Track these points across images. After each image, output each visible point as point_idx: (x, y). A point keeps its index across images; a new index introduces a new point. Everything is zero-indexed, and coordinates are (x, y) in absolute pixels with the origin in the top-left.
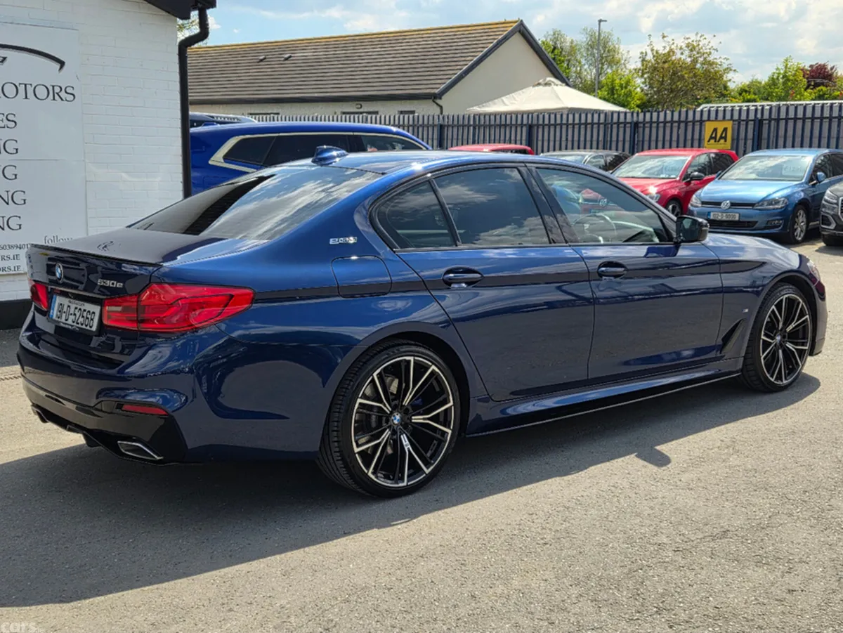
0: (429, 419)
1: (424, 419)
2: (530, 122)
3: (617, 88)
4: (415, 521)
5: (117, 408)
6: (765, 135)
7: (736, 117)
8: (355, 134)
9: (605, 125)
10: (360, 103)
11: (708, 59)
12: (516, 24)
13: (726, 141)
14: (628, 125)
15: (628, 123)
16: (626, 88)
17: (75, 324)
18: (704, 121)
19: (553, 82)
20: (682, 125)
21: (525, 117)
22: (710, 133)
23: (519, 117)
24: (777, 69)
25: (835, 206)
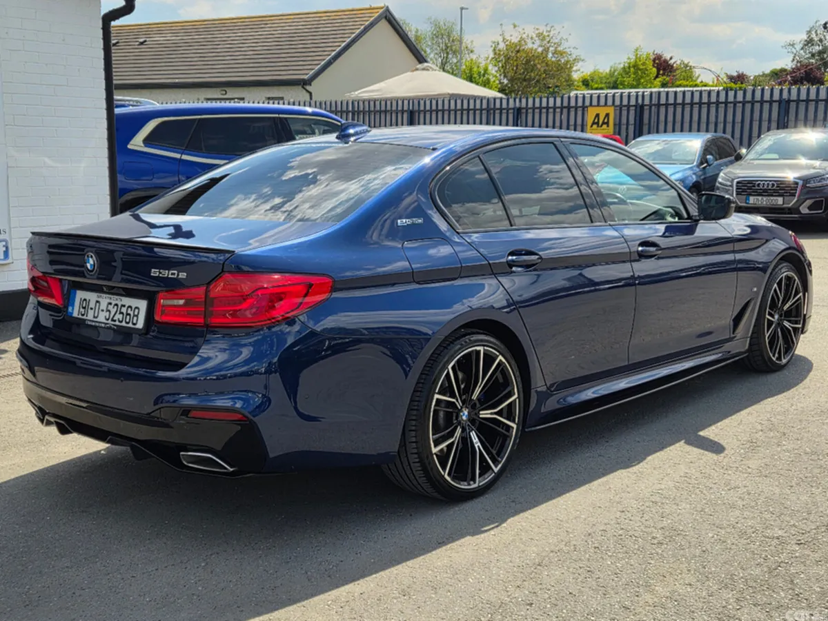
0: (495, 413)
1: (491, 414)
2: (411, 108)
3: (475, 75)
4: (505, 525)
5: (182, 415)
6: (646, 120)
7: (617, 102)
8: (281, 116)
9: (488, 111)
10: (225, 89)
11: (559, 49)
12: (382, 10)
13: (608, 126)
14: (511, 111)
15: (511, 109)
16: (484, 75)
17: (110, 321)
18: (587, 107)
19: (431, 68)
20: (565, 111)
21: (406, 102)
22: (593, 119)
23: (400, 103)
24: (629, 58)
25: (731, 188)
